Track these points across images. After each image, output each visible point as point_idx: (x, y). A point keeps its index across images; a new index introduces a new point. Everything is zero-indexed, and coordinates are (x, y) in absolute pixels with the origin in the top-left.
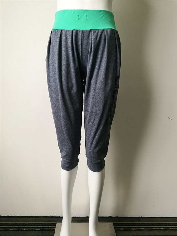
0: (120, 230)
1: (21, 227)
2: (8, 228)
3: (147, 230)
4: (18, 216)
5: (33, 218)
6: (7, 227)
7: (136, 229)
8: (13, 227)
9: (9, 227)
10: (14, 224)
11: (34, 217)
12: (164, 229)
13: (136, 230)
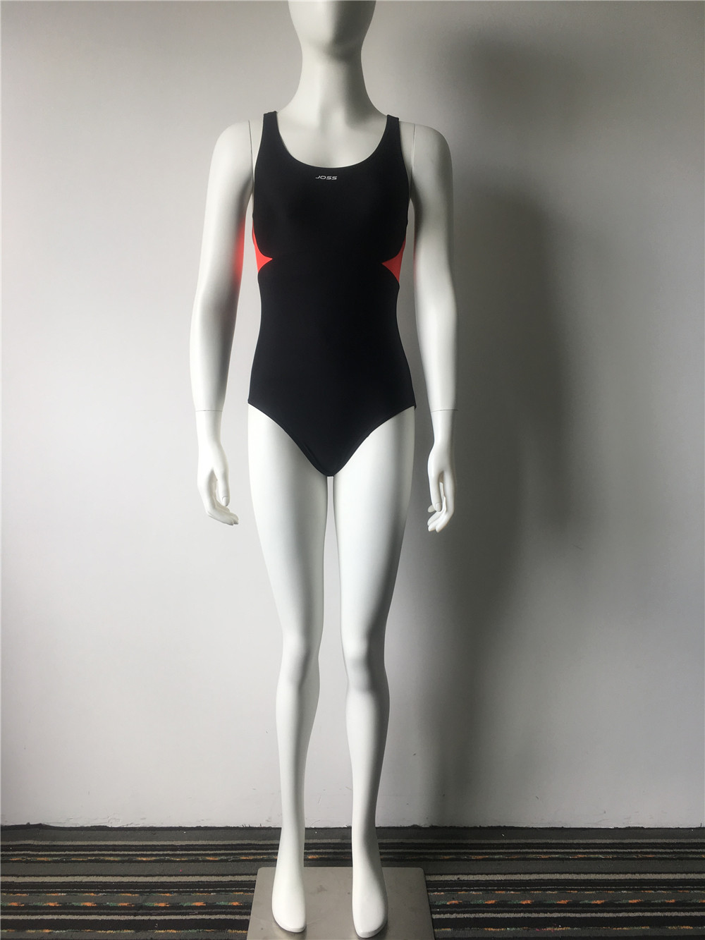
0: (437, 860)
1: (165, 853)
2: (133, 855)
3: (512, 860)
4: (154, 826)
5: (197, 832)
6: (131, 853)
7: (480, 857)
8: (145, 853)
9: (134, 853)
10: (146, 846)
11: (199, 828)
12: (561, 856)
13: (479, 860)
